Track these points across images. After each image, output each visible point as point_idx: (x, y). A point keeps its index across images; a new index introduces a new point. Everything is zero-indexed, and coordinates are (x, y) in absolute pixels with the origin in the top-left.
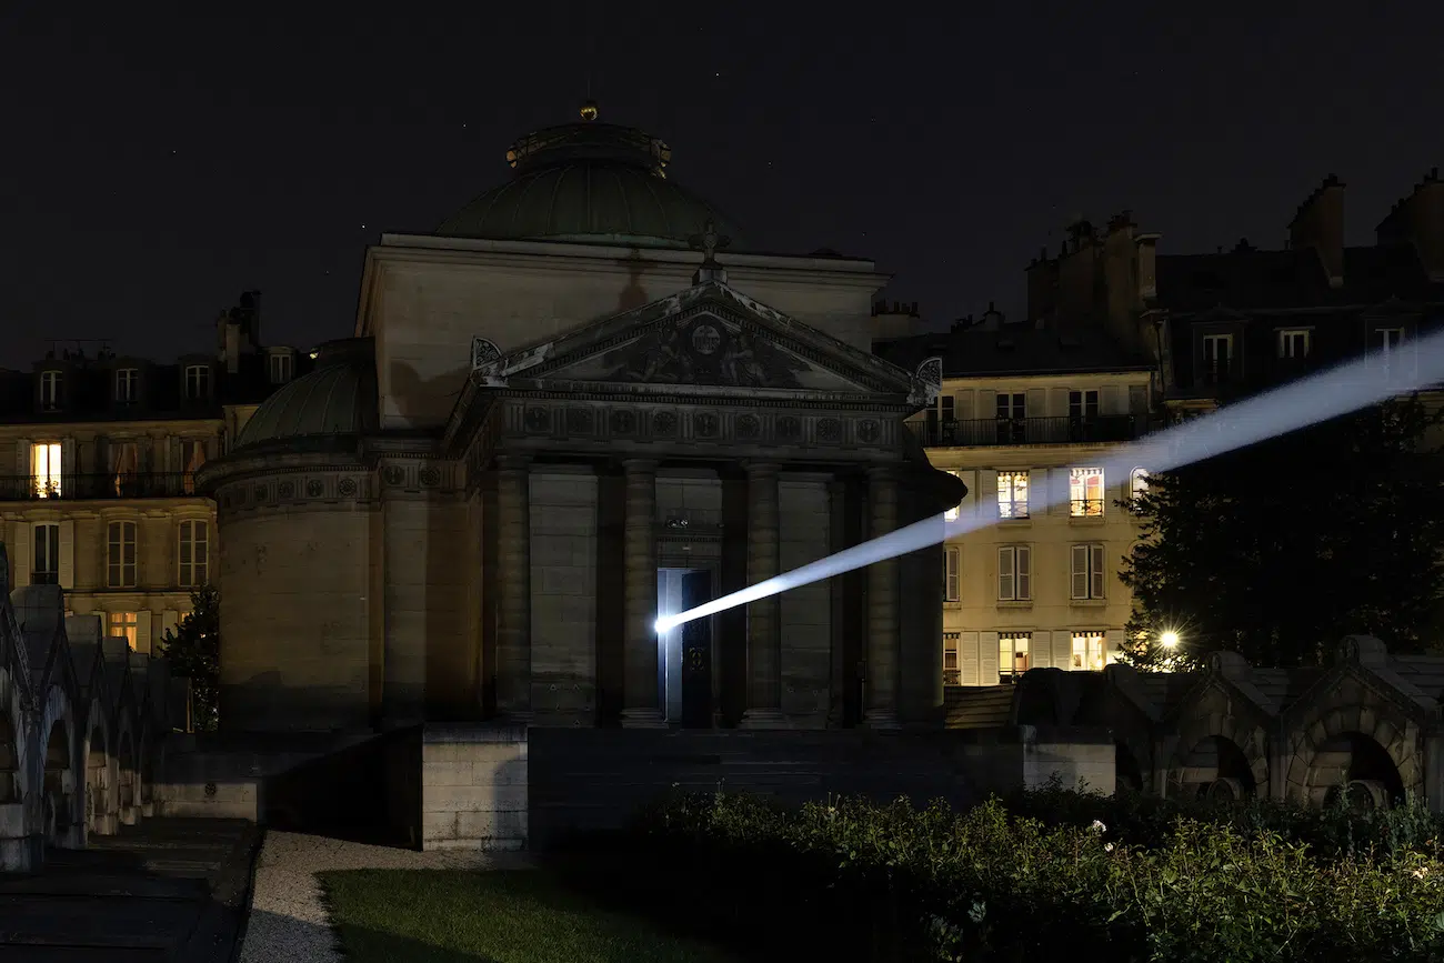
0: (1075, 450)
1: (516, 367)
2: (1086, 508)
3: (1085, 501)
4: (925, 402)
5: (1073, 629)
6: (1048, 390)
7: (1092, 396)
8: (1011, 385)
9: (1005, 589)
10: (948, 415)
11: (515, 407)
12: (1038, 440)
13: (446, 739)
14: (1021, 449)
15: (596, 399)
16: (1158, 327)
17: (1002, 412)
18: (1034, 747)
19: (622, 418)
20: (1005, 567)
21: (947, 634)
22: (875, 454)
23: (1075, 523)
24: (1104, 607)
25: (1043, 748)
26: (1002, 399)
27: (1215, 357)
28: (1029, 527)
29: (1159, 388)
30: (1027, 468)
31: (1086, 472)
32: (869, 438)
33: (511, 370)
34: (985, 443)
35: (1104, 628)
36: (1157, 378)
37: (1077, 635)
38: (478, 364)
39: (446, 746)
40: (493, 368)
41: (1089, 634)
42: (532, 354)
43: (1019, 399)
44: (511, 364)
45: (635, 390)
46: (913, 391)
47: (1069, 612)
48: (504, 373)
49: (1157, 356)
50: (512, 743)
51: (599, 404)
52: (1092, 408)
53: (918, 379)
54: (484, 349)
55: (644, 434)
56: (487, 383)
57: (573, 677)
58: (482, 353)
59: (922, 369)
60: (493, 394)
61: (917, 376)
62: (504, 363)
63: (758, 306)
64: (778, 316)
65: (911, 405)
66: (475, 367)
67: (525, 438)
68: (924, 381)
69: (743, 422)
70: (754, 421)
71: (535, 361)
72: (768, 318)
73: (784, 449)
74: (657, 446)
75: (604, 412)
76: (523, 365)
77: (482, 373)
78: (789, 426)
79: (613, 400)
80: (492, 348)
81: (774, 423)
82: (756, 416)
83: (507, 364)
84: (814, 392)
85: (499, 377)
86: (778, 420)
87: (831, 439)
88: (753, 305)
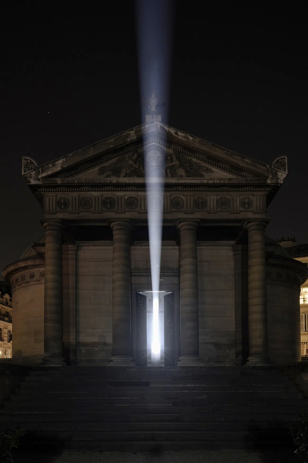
1: (46, 173)
4: (278, 182)
11: (51, 198)
15: (93, 191)
19: (108, 201)
21: (303, 343)
22: (250, 215)
32: (247, 206)
33: (44, 175)
38: (25, 172)
40: (33, 174)
42: (54, 165)
44: (43, 172)
46: (271, 176)
48: (40, 177)
51: (95, 194)
53: (273, 169)
54: (27, 164)
55: (120, 209)
56: (30, 183)
57: (105, 344)
58: (26, 166)
59: (275, 164)
60: (34, 188)
61: (273, 167)
62: (39, 171)
63: (179, 133)
64: (191, 138)
65: (268, 186)
66: (23, 174)
67: (56, 214)
68: (277, 169)
69: (175, 201)
70: (181, 200)
71: (56, 169)
72: (186, 140)
73: (198, 214)
74: (128, 215)
75: (99, 198)
76: (50, 172)
77: (27, 177)
78: (201, 201)
79: (102, 191)
80: (31, 162)
81: (192, 200)
82: (182, 197)
83: (41, 171)
84: (213, 179)
85: (37, 179)
86: (195, 199)
87: (225, 208)
88: (176, 133)
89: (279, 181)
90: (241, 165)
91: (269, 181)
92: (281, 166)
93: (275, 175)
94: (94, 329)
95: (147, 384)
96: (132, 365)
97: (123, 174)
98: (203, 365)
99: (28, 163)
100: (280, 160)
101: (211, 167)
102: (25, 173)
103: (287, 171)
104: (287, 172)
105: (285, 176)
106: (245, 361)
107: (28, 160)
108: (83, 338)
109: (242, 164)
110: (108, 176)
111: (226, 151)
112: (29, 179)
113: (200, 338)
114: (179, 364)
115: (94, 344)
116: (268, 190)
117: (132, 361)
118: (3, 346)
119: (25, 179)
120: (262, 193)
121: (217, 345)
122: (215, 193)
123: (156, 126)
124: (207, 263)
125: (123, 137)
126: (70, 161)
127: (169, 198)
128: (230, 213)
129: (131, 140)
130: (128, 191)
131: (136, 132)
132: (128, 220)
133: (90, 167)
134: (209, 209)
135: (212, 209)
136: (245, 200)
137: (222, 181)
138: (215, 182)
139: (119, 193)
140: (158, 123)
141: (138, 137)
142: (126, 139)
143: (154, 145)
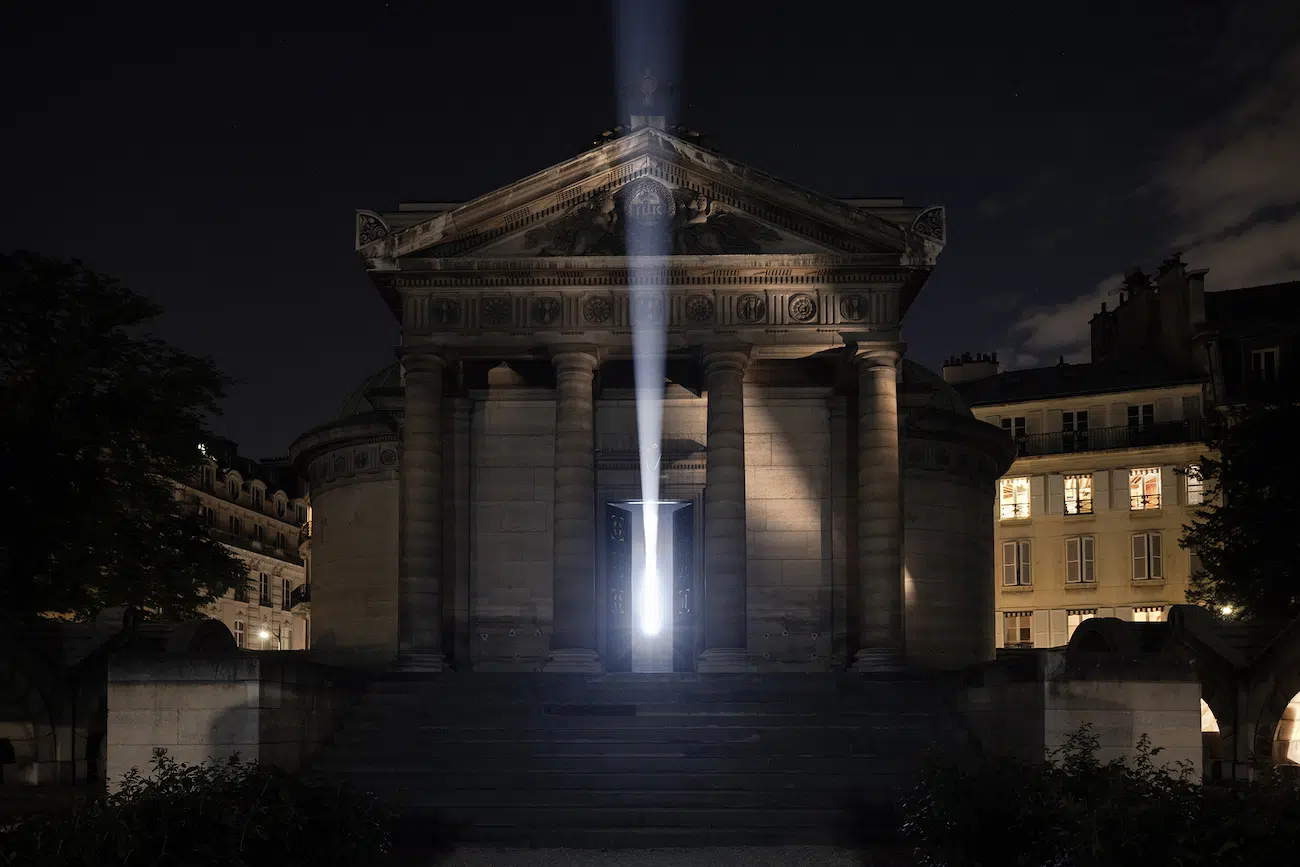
0: (1134, 454)
1: (409, 246)
2: (1144, 502)
3: (1143, 497)
4: (924, 262)
5: (1135, 605)
6: (1107, 406)
7: (1148, 409)
8: (1076, 404)
9: (1072, 574)
10: (1020, 432)
11: (419, 300)
12: (1100, 447)
13: (145, 676)
14: (1085, 455)
15: (512, 285)
16: (1208, 347)
17: (1068, 427)
18: (1062, 688)
19: (547, 306)
20: (1072, 555)
23: (1135, 515)
24: (1162, 586)
25: (1077, 688)
26: (1068, 417)
27: (1263, 366)
28: (1093, 521)
29: (1211, 398)
30: (1090, 471)
31: (1144, 473)
32: (856, 315)
33: (405, 249)
34: (1053, 452)
35: (1162, 604)
36: (1208, 389)
37: (1138, 610)
38: (362, 244)
39: (140, 688)
40: (380, 248)
41: (1149, 610)
42: (426, 229)
43: (1083, 416)
44: (402, 242)
46: (908, 250)
47: (1130, 590)
48: (395, 254)
49: (1207, 368)
50: (237, 683)
51: (518, 291)
52: (1148, 419)
53: (914, 233)
54: (368, 226)
55: (573, 324)
56: (374, 267)
57: (534, 621)
58: (365, 231)
59: (918, 221)
60: (382, 280)
61: (913, 230)
62: (393, 241)
63: (706, 156)
64: (731, 167)
65: (906, 270)
66: (358, 247)
67: (430, 335)
68: (922, 235)
69: (695, 304)
70: (709, 302)
71: (432, 238)
72: (719, 170)
73: (747, 334)
74: (589, 337)
75: (525, 300)
76: (417, 244)
77: (367, 254)
78: (753, 306)
79: (533, 284)
80: (377, 222)
81: (734, 303)
82: (711, 296)
83: (397, 242)
84: (779, 257)
85: (388, 258)
86: (739, 300)
87: (806, 319)
88: (699, 156)
89: (928, 260)
90: (843, 225)
91: (904, 261)
92: (932, 226)
93: (918, 248)
94: (510, 587)
95: (630, 711)
96: (598, 668)
97: (579, 248)
98: (754, 669)
99: (369, 223)
100: (930, 214)
101: (776, 230)
102: (362, 247)
103: (944, 238)
104: (944, 241)
105: (941, 248)
106: (852, 660)
107: (368, 217)
108: (484, 609)
109: (842, 222)
110: (544, 253)
111: (809, 196)
112: (371, 260)
113: (749, 606)
114: (703, 668)
115: (509, 622)
116: (904, 278)
117: (596, 660)
118: (269, 618)
119: (363, 261)
120: (889, 286)
121: (789, 624)
122: (784, 287)
123: (653, 140)
124: (769, 437)
125: (580, 167)
126: (462, 220)
127: (683, 297)
128: (818, 331)
129: (598, 171)
130: (590, 284)
131: (610, 154)
132: (590, 348)
133: (507, 231)
134: (772, 321)
135: (779, 321)
136: (851, 301)
137: (801, 262)
138: (785, 263)
139: (571, 290)
140: (659, 134)
141: (613, 164)
142: (588, 170)
143: (649, 181)
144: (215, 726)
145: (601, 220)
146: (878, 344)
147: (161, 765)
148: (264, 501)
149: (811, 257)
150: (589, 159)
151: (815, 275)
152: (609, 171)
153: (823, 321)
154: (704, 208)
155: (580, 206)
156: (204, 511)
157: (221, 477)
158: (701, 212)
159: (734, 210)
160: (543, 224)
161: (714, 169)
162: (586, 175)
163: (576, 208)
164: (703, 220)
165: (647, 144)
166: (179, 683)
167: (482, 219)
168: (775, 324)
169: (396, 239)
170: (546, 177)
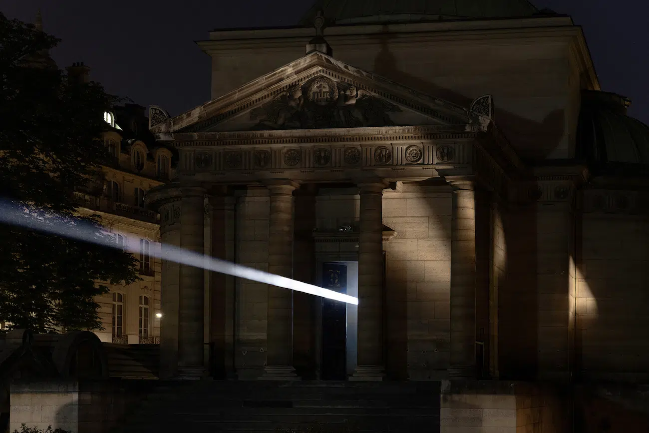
1: (180, 125)
4: (480, 129)
11: (188, 153)
13: (26, 390)
15: (241, 144)
18: (449, 397)
19: (263, 156)
25: (456, 397)
32: (446, 158)
33: (177, 128)
38: (152, 126)
39: (24, 395)
40: (163, 128)
42: (189, 115)
44: (175, 124)
45: (262, 136)
46: (470, 122)
48: (172, 130)
50: (68, 392)
54: (156, 115)
55: (278, 167)
56: (160, 138)
58: (154, 117)
59: (474, 105)
61: (471, 111)
62: (170, 123)
63: (350, 68)
64: (365, 73)
65: (469, 133)
66: (150, 128)
67: (195, 175)
68: (476, 113)
69: (349, 153)
70: (358, 151)
71: (192, 120)
72: (358, 75)
73: (380, 171)
74: (287, 174)
75: (250, 152)
76: (184, 124)
77: (155, 131)
78: (384, 154)
79: (253, 143)
80: (160, 112)
81: (373, 152)
82: (359, 148)
83: (172, 124)
84: (394, 128)
85: (168, 133)
86: (376, 151)
87: (416, 161)
88: (346, 67)
89: (482, 128)
90: (432, 107)
91: (468, 128)
92: (483, 109)
93: (476, 121)
94: (260, 320)
99: (156, 113)
100: (482, 100)
102: (153, 128)
103: (490, 114)
104: (490, 117)
105: (489, 121)
107: (156, 109)
108: (245, 334)
109: (431, 105)
111: (410, 90)
112: (157, 134)
115: (260, 343)
116: (470, 137)
117: (293, 372)
119: (153, 135)
121: (439, 344)
122: (402, 142)
123: (320, 58)
124: (427, 218)
125: (277, 75)
126: (211, 109)
127: (343, 150)
128: (423, 168)
129: (288, 77)
130: (286, 142)
131: (294, 67)
132: (288, 182)
133: (238, 111)
134: (395, 162)
135: (399, 163)
136: (443, 150)
137: (407, 130)
138: (397, 131)
139: (275, 146)
140: (322, 55)
141: (297, 73)
142: (282, 76)
143: (322, 77)
144: (58, 414)
145: (293, 104)
146: (459, 177)
147: (24, 429)
148: (170, 169)
149: (412, 127)
150: (282, 71)
151: (420, 135)
152: (295, 76)
153: (426, 162)
154: (355, 93)
155: (282, 94)
156: (109, 186)
157: (125, 148)
158: (353, 97)
159: (373, 94)
160: (261, 105)
161: (355, 74)
162: (281, 80)
163: (279, 96)
164: (353, 102)
165: (317, 60)
166: (42, 393)
167: (222, 108)
168: (397, 165)
169: (172, 122)
170: (257, 82)
